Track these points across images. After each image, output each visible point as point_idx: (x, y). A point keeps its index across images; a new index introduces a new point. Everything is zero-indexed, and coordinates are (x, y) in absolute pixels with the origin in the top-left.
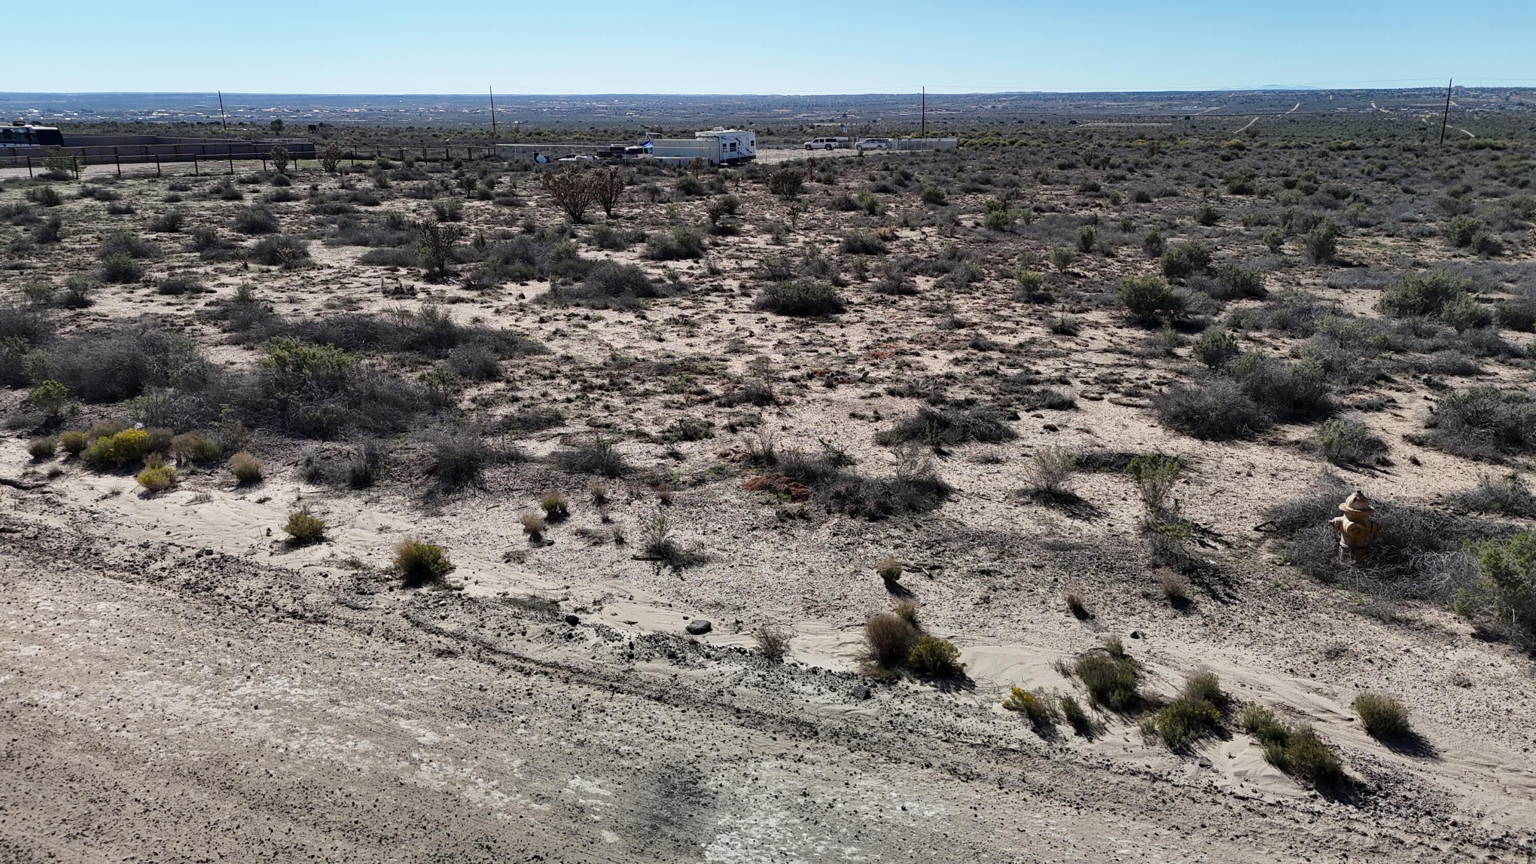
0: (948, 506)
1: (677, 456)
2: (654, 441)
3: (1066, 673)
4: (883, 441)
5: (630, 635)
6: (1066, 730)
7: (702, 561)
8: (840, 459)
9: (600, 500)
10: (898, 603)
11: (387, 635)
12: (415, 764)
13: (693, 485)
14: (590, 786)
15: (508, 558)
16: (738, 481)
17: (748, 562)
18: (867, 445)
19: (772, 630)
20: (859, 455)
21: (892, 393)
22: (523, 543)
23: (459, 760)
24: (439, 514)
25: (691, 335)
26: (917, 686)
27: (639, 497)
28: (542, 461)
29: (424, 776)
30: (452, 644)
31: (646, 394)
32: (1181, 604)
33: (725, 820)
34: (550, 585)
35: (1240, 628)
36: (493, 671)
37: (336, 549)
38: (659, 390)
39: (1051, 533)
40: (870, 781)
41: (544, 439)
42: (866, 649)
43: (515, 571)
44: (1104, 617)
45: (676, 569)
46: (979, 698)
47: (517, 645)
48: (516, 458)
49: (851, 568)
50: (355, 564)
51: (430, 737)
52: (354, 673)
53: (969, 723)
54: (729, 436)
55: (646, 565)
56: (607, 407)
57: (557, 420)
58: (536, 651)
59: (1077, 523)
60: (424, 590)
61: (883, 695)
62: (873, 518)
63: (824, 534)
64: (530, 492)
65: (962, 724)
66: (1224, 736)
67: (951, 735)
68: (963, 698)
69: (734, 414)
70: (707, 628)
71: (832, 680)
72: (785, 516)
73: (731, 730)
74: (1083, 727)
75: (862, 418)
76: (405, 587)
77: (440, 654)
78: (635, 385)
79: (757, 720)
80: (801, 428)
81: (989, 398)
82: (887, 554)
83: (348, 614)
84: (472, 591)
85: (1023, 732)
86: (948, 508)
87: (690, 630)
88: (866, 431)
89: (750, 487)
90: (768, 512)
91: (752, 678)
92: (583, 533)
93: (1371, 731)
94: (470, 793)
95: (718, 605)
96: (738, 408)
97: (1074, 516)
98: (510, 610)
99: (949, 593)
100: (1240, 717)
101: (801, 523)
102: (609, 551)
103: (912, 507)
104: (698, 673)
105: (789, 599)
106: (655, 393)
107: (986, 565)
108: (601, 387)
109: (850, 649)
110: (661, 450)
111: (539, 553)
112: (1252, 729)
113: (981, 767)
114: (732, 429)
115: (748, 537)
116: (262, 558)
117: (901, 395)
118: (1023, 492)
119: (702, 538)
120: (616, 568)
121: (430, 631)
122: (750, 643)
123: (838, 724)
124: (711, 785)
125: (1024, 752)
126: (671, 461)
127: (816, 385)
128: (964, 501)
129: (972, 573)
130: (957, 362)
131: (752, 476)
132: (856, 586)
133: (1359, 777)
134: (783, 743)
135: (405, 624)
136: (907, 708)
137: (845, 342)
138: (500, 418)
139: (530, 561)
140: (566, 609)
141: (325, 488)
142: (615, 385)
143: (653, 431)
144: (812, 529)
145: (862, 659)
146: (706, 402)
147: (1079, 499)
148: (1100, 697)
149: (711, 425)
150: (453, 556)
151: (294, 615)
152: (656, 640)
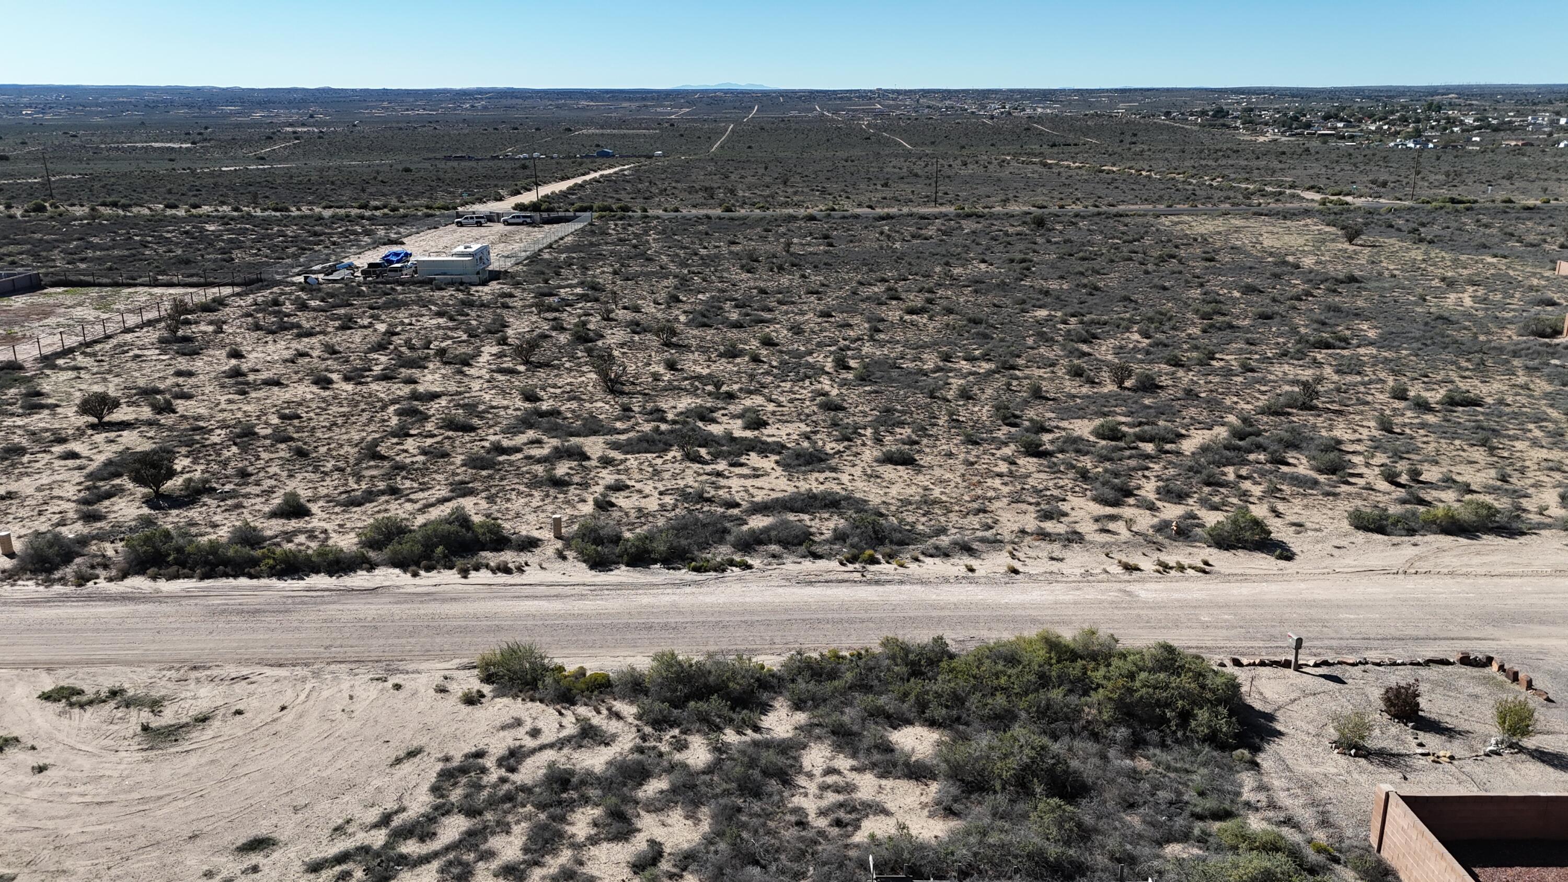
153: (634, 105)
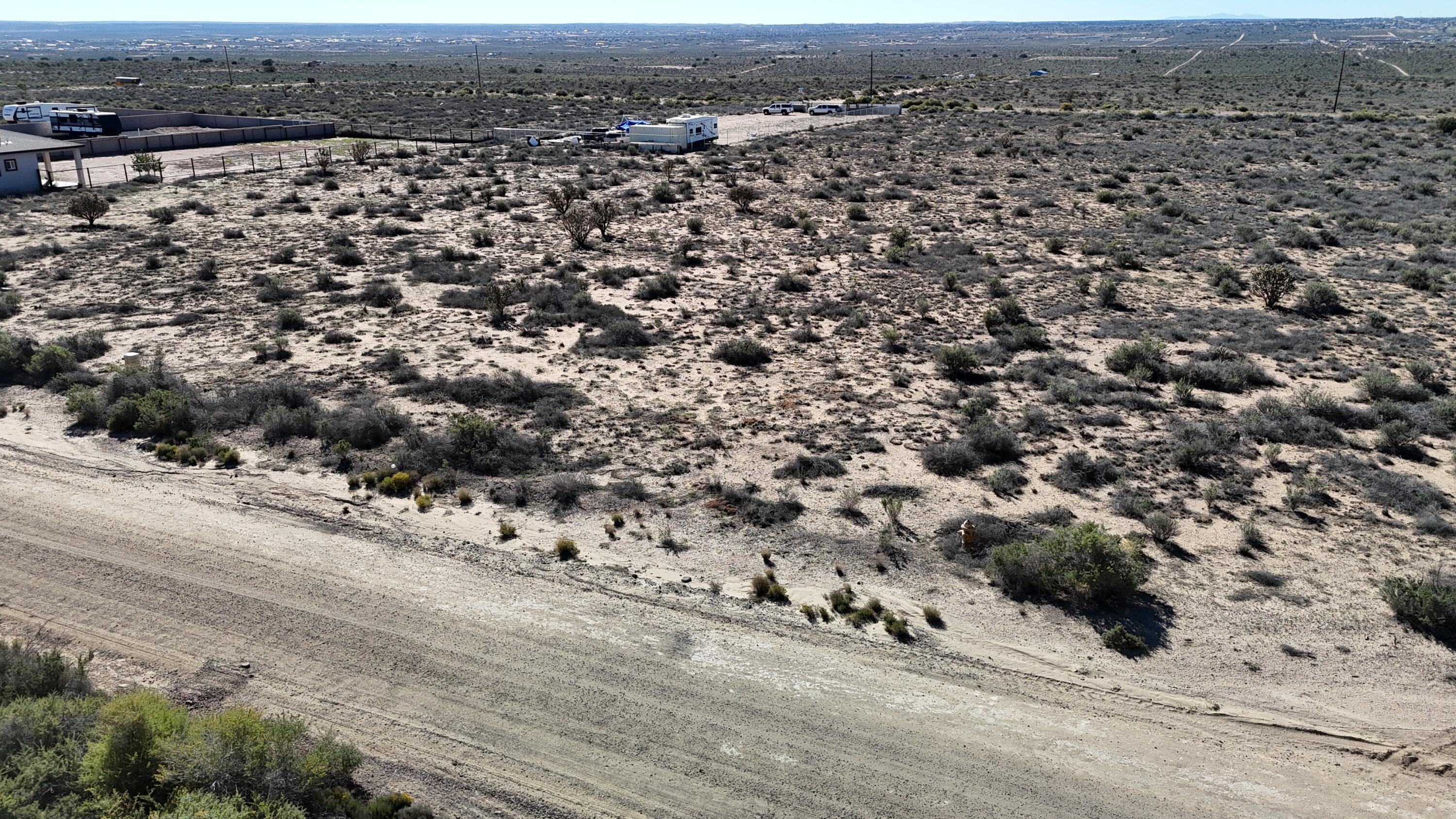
0: (801, 517)
1: (671, 485)
2: (659, 475)
3: (827, 599)
4: (777, 476)
5: (659, 583)
6: (820, 619)
7: (686, 548)
8: (753, 489)
9: (638, 515)
10: (768, 569)
11: (561, 582)
12: (590, 631)
13: (681, 505)
14: (651, 638)
15: (602, 546)
16: (702, 502)
17: (707, 549)
18: (769, 478)
19: (715, 582)
20: (763, 485)
21: (787, 439)
22: (607, 540)
23: (604, 630)
24: (564, 522)
25: (674, 385)
26: (769, 604)
27: (656, 513)
28: (605, 489)
29: (593, 635)
30: (588, 586)
31: (652, 440)
32: (882, 569)
33: (698, 648)
34: (622, 560)
35: (901, 580)
36: (607, 597)
37: (524, 541)
38: (659, 436)
39: (843, 534)
40: (748, 637)
41: (603, 473)
42: (751, 589)
43: (605, 552)
44: (850, 576)
45: (675, 552)
46: (792, 608)
47: (614, 587)
48: (591, 488)
49: (750, 552)
50: (536, 549)
51: (591, 622)
52: (554, 598)
53: (787, 618)
54: (698, 471)
55: (662, 550)
56: (632, 451)
57: (607, 461)
58: (622, 589)
59: (857, 528)
60: (570, 562)
61: (756, 607)
62: (764, 526)
63: (741, 534)
64: (604, 510)
65: (783, 618)
66: (875, 621)
67: (778, 622)
68: (786, 608)
69: (700, 456)
70: (690, 580)
71: (738, 601)
72: (724, 526)
73: (699, 620)
74: (826, 618)
75: (768, 458)
76: (561, 560)
77: (585, 590)
78: (645, 432)
79: (709, 616)
80: (735, 467)
81: (840, 443)
82: (765, 546)
83: (542, 573)
84: (590, 562)
85: (805, 620)
86: (801, 520)
87: (684, 581)
88: (770, 467)
89: (708, 506)
90: (716, 522)
91: (707, 601)
92: (633, 534)
93: (928, 621)
94: (610, 640)
95: (694, 570)
96: (702, 451)
97: (857, 523)
98: (609, 572)
99: (789, 564)
100: (883, 615)
101: (731, 529)
102: (645, 542)
103: (784, 519)
104: (687, 598)
105: (723, 567)
106: (657, 439)
107: (808, 551)
108: (626, 434)
109: (746, 589)
110: (663, 481)
111: (614, 544)
112: (885, 619)
113: (787, 632)
114: (699, 467)
115: (706, 536)
116: (493, 545)
117: (792, 441)
118: (837, 510)
119: (686, 537)
120: (650, 552)
121: (578, 580)
122: (707, 587)
123: (738, 618)
124: (693, 638)
125: (803, 627)
126: (668, 489)
127: (746, 432)
128: (809, 515)
129: (801, 555)
130: (830, 412)
131: (710, 499)
132: (752, 562)
133: (913, 635)
134: (718, 624)
135: (567, 578)
136: (764, 612)
137: (767, 392)
138: (576, 459)
139: (612, 548)
140: (632, 571)
141: (504, 506)
142: (635, 433)
143: (658, 468)
144: (735, 532)
145: (750, 593)
146: (685, 446)
147: (862, 514)
148: (835, 608)
149: (688, 464)
150: (578, 545)
151: (519, 573)
152: (669, 585)
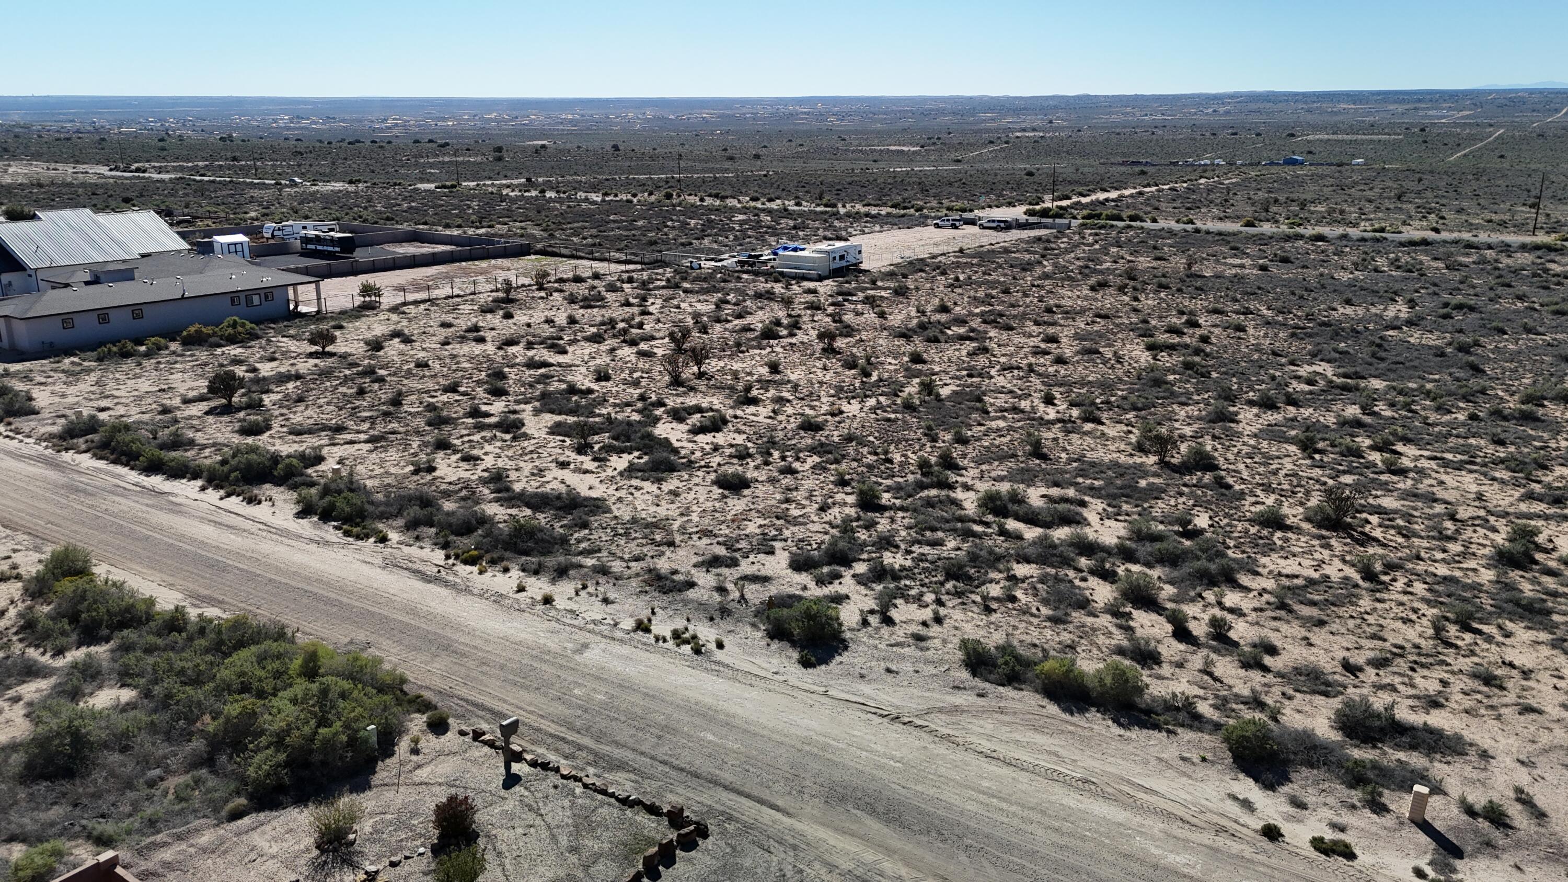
1: (628, 567)
2: (625, 561)
3: (672, 632)
4: (695, 566)
5: (589, 619)
6: (661, 641)
7: (614, 603)
8: (675, 572)
9: (598, 583)
10: (650, 616)
11: (537, 615)
13: (626, 579)
15: (569, 598)
16: (640, 578)
17: (625, 604)
18: (688, 567)
19: (619, 620)
20: (682, 571)
22: (573, 594)
24: (554, 585)
25: (673, 503)
26: (640, 633)
27: (609, 582)
28: (588, 567)
29: (540, 641)
30: (551, 618)
31: (635, 539)
32: (711, 619)
33: (590, 651)
34: (576, 606)
35: (717, 625)
36: (557, 625)
37: (528, 593)
38: (640, 537)
39: (706, 600)
40: (618, 647)
41: (592, 558)
42: (635, 625)
43: (568, 602)
44: (692, 621)
45: (607, 604)
46: (650, 635)
48: (580, 566)
49: (647, 606)
50: (532, 598)
52: (530, 623)
53: (644, 640)
54: (650, 560)
55: (600, 603)
56: (618, 545)
57: (599, 550)
59: (717, 597)
60: (547, 606)
61: (632, 634)
62: (664, 593)
64: (581, 579)
66: (689, 644)
67: (638, 641)
68: (647, 635)
69: (657, 551)
70: (606, 619)
71: (624, 630)
72: (642, 592)
73: (599, 638)
74: (665, 641)
75: (698, 554)
76: (543, 604)
77: (548, 620)
78: (633, 533)
79: (605, 637)
80: (673, 558)
81: (750, 547)
82: (658, 603)
83: (529, 610)
84: (558, 607)
85: (653, 641)
86: (689, 591)
87: (602, 619)
88: (695, 560)
89: (641, 581)
91: (608, 629)
92: (589, 593)
93: (717, 645)
95: (611, 614)
96: (661, 548)
97: (719, 595)
98: (565, 612)
99: (664, 614)
100: (695, 641)
102: (593, 598)
103: (680, 590)
104: (599, 628)
105: (628, 613)
107: (679, 608)
108: (621, 535)
110: (625, 565)
113: (640, 646)
114: (652, 557)
115: (629, 597)
116: (511, 595)
117: (720, 544)
118: (715, 587)
119: (618, 596)
120: (593, 603)
121: (546, 615)
122: (613, 622)
123: (619, 638)
124: (590, 646)
125: (650, 644)
126: (625, 569)
127: (696, 537)
128: (697, 588)
129: (674, 610)
130: (760, 526)
131: (645, 577)
132: (644, 611)
133: (703, 651)
134: (607, 641)
135: (541, 613)
136: (634, 636)
137: (730, 510)
138: (581, 549)
139: (574, 599)
140: (578, 612)
141: (526, 574)
142: (626, 534)
143: (627, 556)
144: (646, 596)
145: (633, 627)
146: (652, 544)
147: (726, 590)
148: (673, 636)
149: (647, 555)
151: (518, 610)
152: (594, 620)
153: (1400, 108)
